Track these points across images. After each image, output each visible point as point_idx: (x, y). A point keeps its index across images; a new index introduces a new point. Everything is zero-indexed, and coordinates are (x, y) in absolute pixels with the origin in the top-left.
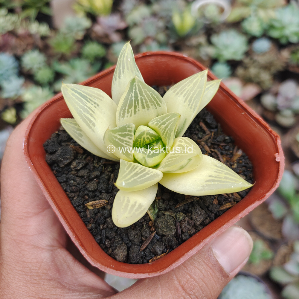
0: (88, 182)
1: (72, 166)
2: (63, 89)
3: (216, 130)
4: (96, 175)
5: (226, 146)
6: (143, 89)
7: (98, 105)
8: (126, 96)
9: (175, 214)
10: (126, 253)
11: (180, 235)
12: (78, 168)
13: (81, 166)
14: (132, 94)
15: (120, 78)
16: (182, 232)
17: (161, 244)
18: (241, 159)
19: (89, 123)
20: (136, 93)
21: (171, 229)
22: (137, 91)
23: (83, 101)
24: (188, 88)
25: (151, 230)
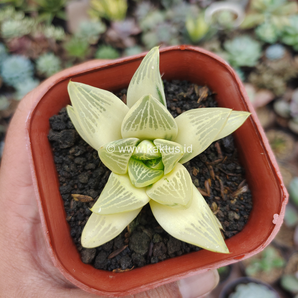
0: (82, 172)
1: (71, 152)
2: (70, 86)
3: (231, 155)
4: (90, 168)
5: (233, 176)
6: (155, 109)
7: (104, 110)
8: (135, 110)
9: (153, 234)
10: (93, 257)
11: (150, 257)
12: (76, 155)
13: (78, 154)
14: (142, 111)
15: (138, 83)
16: (152, 255)
17: (128, 260)
18: (244, 195)
19: (89, 129)
20: (146, 111)
21: (143, 249)
22: (148, 109)
23: (88, 104)
24: (205, 122)
25: (125, 241)
